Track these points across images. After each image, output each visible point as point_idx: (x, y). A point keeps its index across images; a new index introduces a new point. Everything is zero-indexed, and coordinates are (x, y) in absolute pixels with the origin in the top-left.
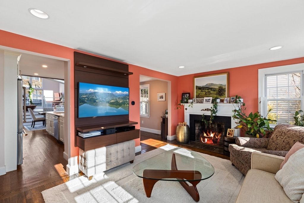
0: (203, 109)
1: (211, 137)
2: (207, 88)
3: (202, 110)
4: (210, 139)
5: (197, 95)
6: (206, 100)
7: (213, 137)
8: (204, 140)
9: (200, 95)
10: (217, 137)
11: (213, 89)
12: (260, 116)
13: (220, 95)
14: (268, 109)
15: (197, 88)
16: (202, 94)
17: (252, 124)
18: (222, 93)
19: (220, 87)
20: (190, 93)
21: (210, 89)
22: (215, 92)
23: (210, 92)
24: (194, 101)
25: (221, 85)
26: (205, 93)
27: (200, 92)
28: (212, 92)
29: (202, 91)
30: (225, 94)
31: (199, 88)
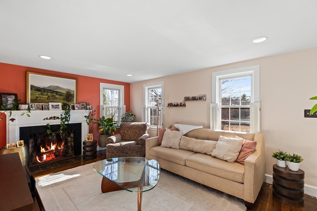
0: (47, 118)
1: (53, 150)
2: (50, 90)
3: (44, 119)
4: (50, 154)
5: (32, 98)
6: (52, 105)
7: (54, 149)
8: (41, 159)
9: (39, 99)
10: (59, 148)
11: (59, 93)
13: (68, 101)
15: (33, 89)
16: (42, 98)
18: (70, 99)
19: (68, 92)
20: (17, 94)
21: (55, 93)
22: (62, 97)
23: (55, 96)
24: (32, 107)
25: (69, 90)
26: (46, 97)
27: (39, 95)
28: (57, 96)
29: (42, 94)
30: (73, 101)
31: (35, 89)
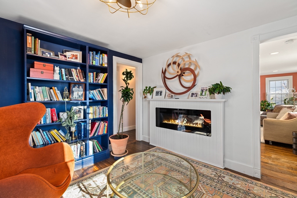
12: (267, 101)
14: (271, 98)
17: (263, 105)
